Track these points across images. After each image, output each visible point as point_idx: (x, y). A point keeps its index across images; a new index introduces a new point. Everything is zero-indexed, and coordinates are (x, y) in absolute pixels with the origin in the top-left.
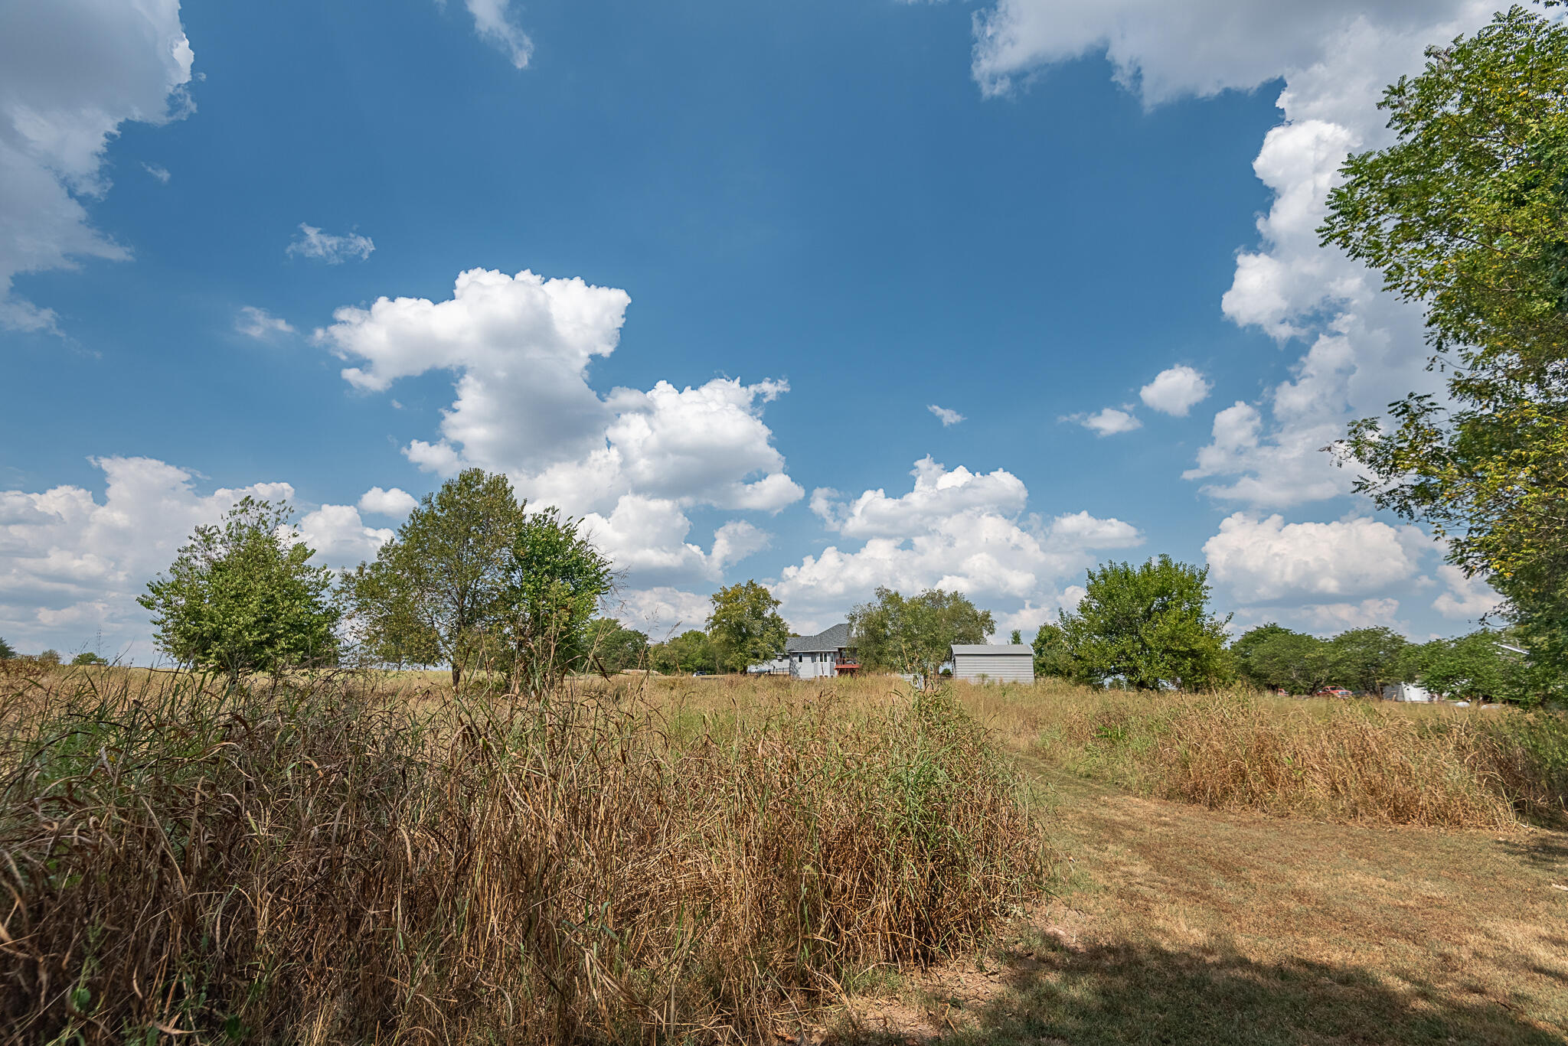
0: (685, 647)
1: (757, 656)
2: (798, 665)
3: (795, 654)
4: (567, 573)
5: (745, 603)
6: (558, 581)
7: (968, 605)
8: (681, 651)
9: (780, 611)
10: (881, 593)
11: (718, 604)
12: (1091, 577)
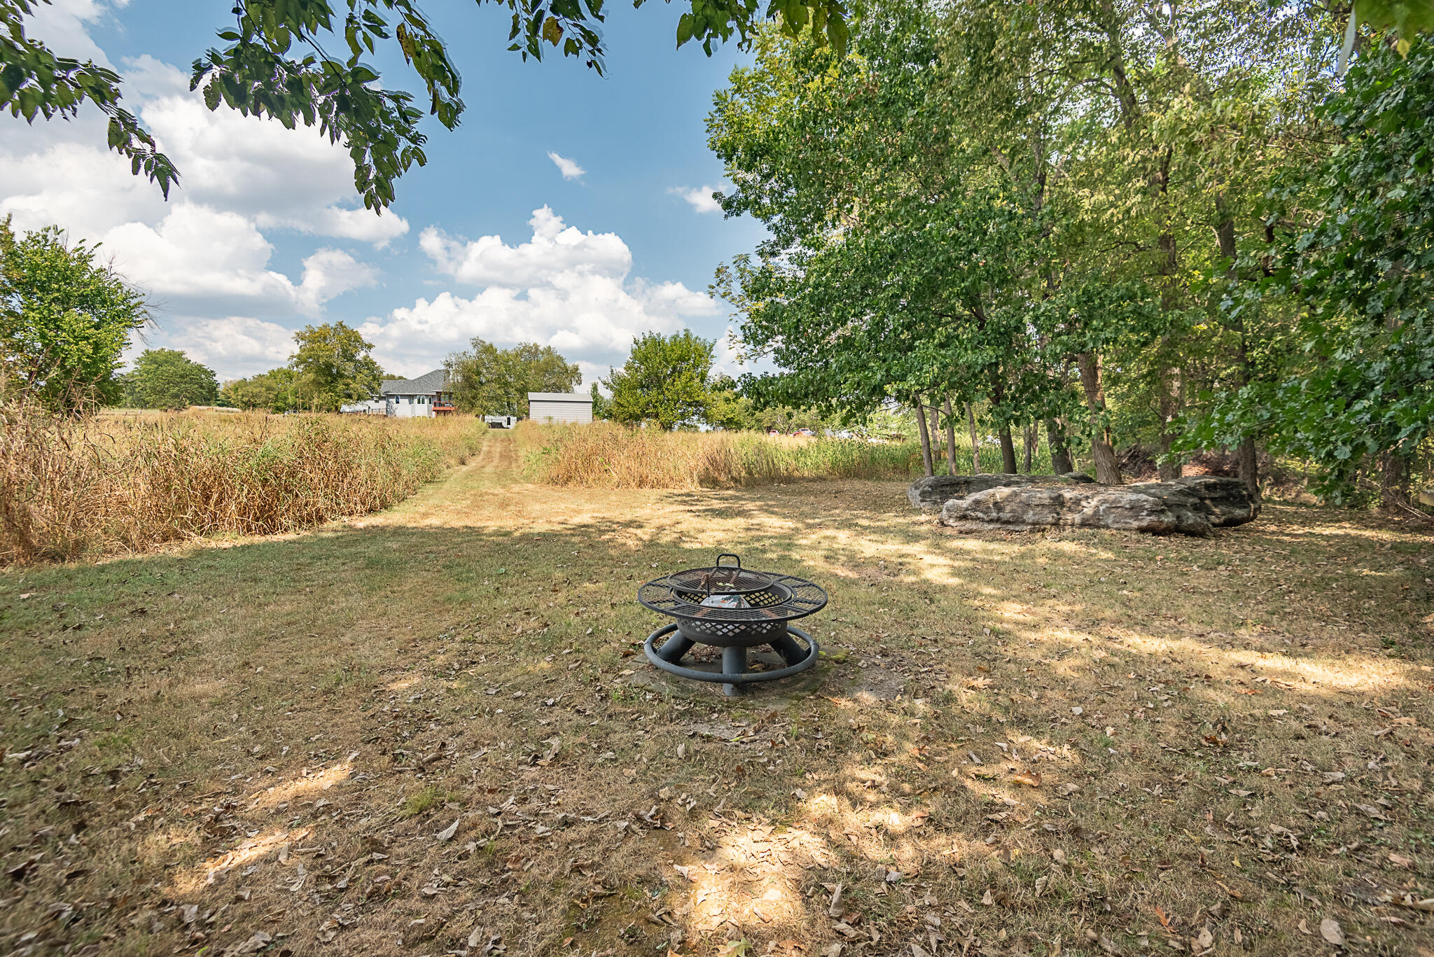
0: (274, 385)
1: (349, 396)
2: (395, 406)
3: (392, 396)
4: (86, 302)
5: (334, 343)
6: (75, 311)
7: (560, 359)
8: (269, 389)
9: (373, 355)
10: (476, 343)
11: (302, 343)
12: (636, 342)
